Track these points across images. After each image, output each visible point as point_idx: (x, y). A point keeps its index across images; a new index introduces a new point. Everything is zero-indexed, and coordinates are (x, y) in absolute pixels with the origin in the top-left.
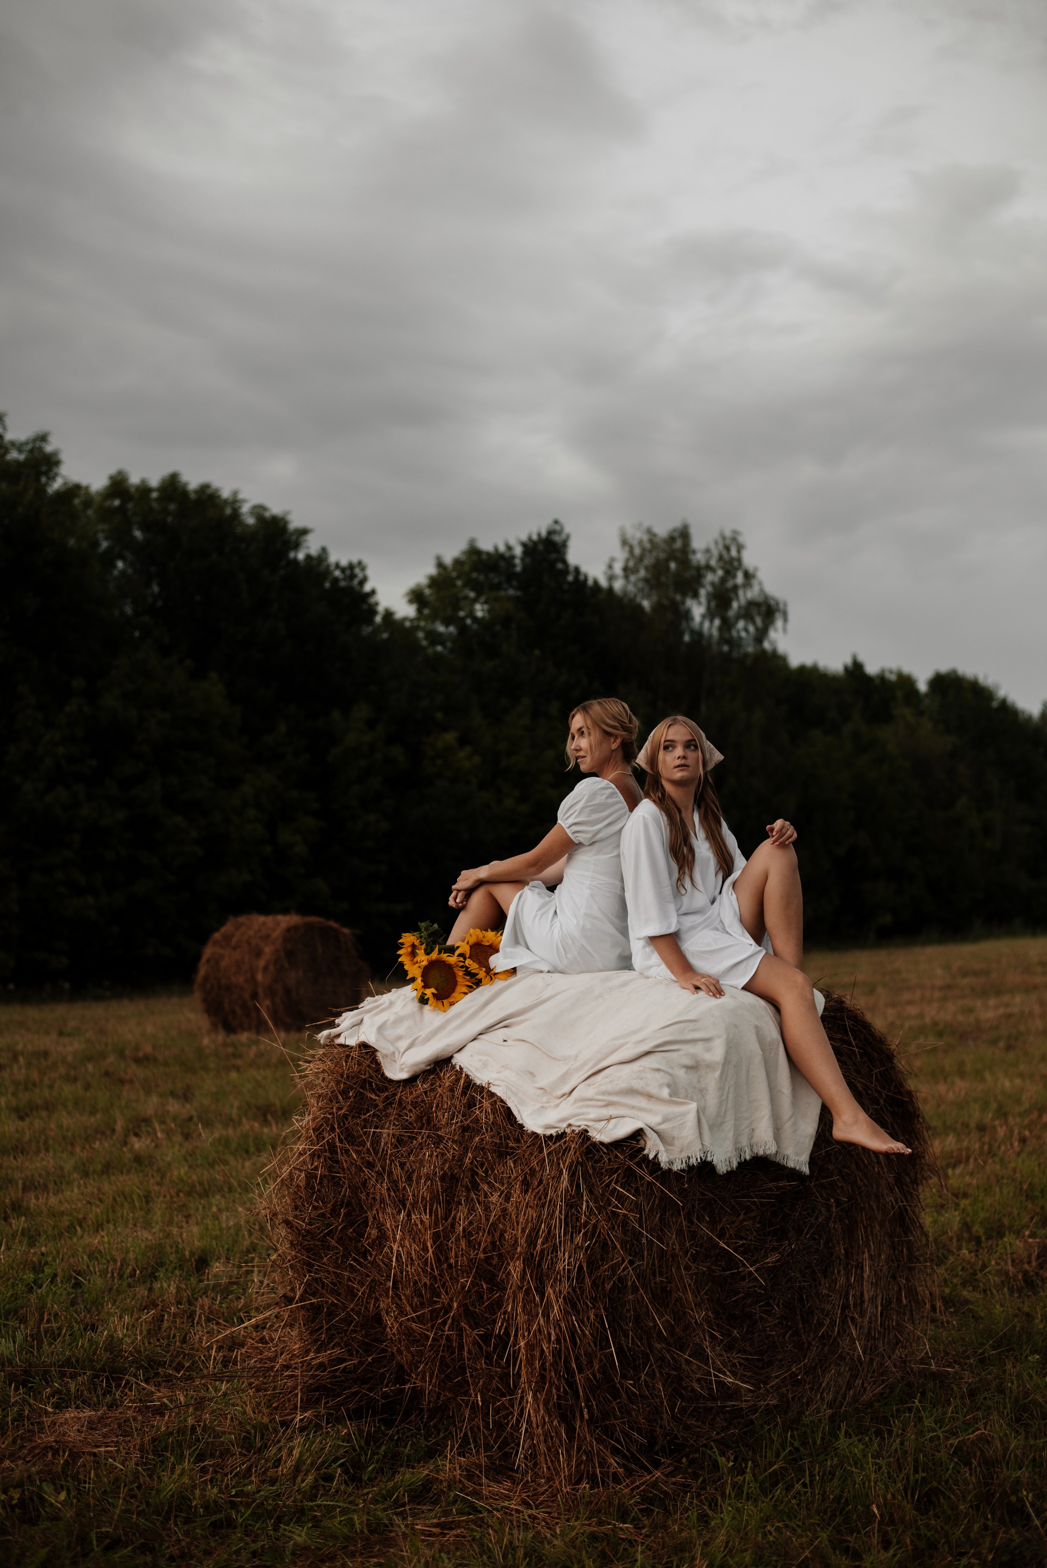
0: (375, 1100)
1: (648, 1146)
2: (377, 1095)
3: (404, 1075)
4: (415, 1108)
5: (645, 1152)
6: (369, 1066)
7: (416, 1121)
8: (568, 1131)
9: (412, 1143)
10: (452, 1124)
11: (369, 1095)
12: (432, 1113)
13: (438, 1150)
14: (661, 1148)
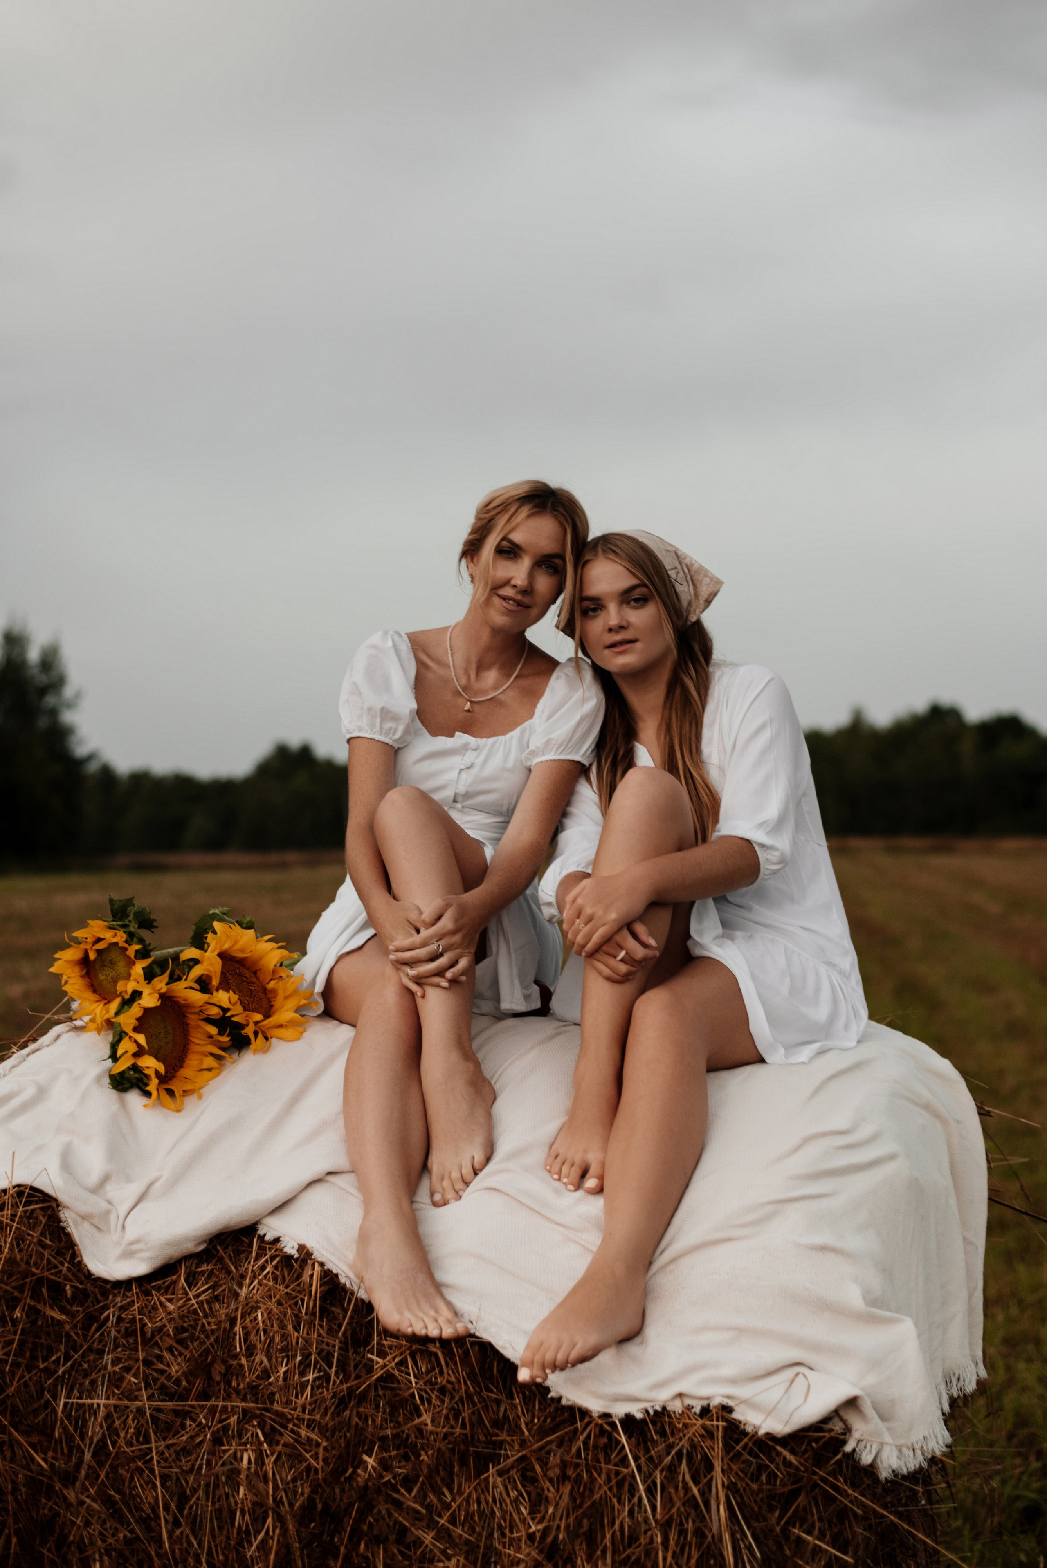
0: (60, 1323)
1: (856, 1435)
2: (63, 1311)
3: (139, 1268)
4: (181, 1342)
5: (848, 1448)
6: (40, 1243)
7: (190, 1375)
8: (676, 1407)
9: (183, 1427)
10: (304, 1386)
11: (50, 1313)
12: (236, 1356)
13: (279, 1448)
14: (888, 1439)
